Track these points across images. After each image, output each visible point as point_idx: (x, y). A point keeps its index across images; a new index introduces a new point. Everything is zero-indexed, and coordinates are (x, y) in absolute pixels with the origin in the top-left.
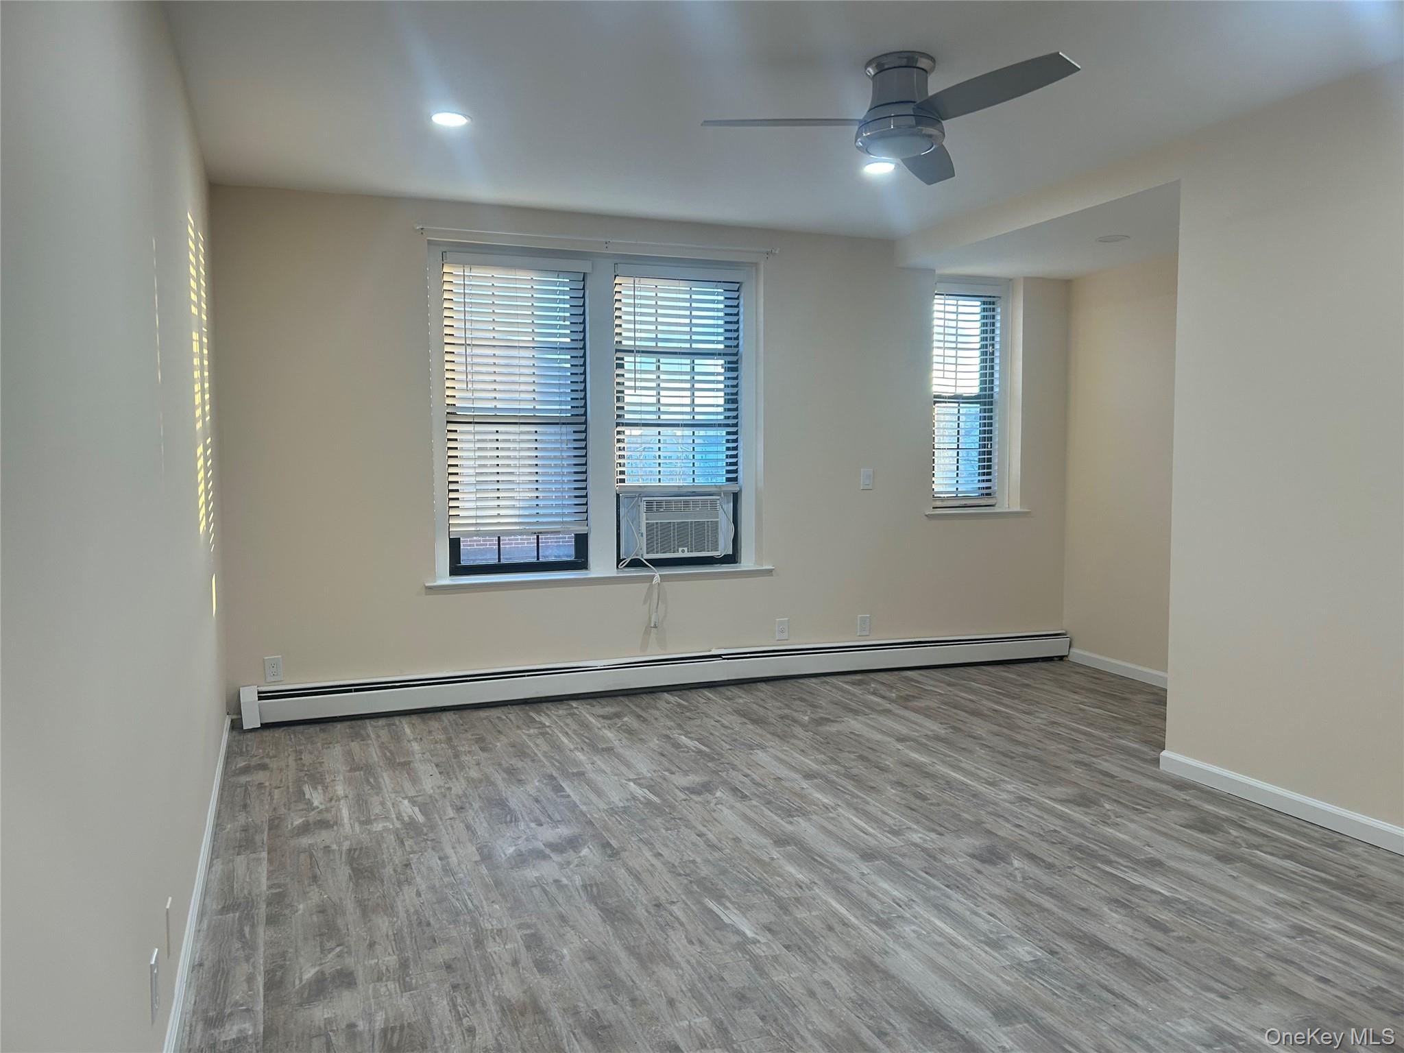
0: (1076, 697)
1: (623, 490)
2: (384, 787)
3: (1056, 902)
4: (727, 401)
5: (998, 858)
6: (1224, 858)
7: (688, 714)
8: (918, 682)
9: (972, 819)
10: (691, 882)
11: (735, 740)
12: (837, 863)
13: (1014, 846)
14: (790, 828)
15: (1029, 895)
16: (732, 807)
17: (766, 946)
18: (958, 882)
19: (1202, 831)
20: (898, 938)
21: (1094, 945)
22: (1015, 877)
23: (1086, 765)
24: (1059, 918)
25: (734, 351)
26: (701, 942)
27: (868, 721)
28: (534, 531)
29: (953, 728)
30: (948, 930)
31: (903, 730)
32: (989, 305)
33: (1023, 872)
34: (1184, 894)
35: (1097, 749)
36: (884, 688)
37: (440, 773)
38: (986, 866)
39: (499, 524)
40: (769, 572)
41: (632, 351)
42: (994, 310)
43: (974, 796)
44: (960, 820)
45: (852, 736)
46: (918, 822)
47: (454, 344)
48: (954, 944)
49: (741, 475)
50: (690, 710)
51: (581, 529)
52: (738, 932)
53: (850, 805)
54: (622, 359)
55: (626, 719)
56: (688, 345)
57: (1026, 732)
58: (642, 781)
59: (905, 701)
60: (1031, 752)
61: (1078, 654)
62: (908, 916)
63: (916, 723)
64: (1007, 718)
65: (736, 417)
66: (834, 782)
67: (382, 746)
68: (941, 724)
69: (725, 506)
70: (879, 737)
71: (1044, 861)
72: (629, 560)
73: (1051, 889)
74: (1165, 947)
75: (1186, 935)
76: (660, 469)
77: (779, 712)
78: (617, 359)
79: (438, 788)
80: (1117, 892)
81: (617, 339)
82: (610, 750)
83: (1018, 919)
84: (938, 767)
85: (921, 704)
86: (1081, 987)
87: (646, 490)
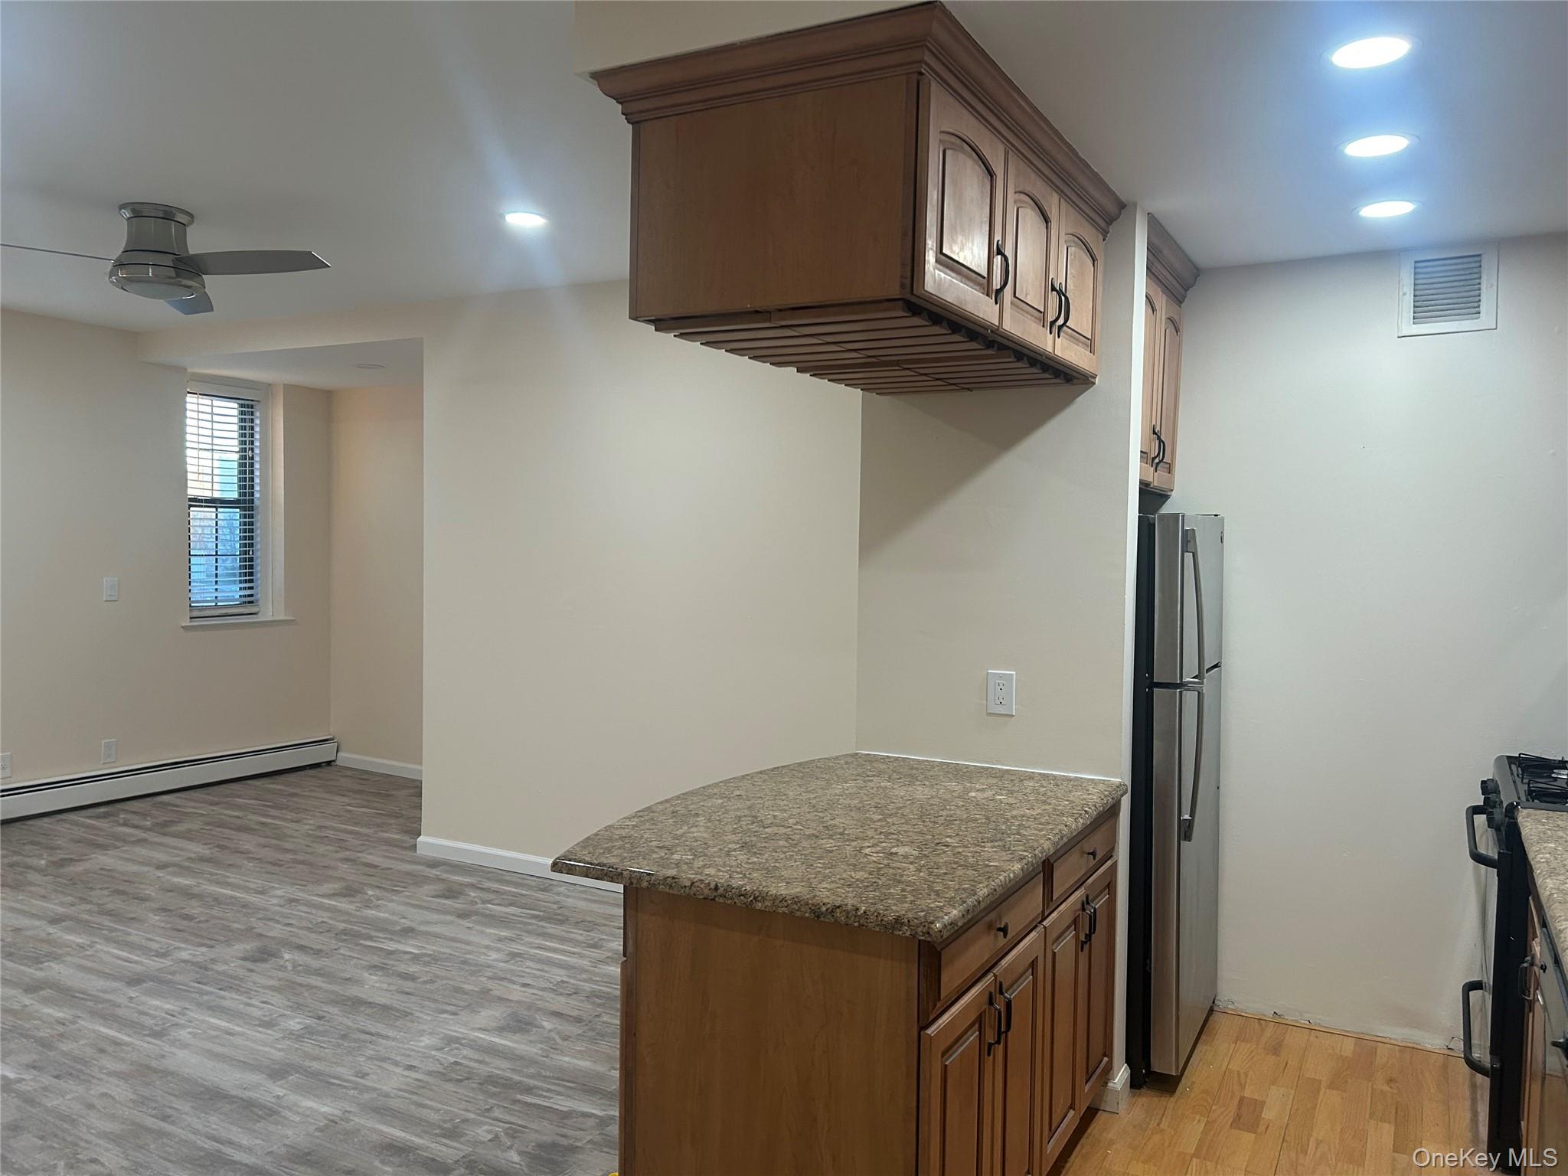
0: (345, 800)
3: (324, 979)
5: (269, 955)
6: (463, 915)
8: (177, 806)
9: (242, 927)
12: (101, 994)
13: (285, 943)
15: (299, 979)
18: (232, 984)
19: (447, 898)
20: (173, 1042)
21: (356, 1004)
22: (286, 967)
23: (352, 860)
24: (326, 991)
27: (120, 854)
29: (219, 846)
30: (223, 1024)
31: (161, 856)
32: (247, 409)
33: (294, 962)
34: (430, 949)
35: (362, 845)
36: (135, 817)
38: (258, 964)
43: (244, 906)
44: (231, 931)
45: (103, 872)
46: (186, 941)
48: (229, 1034)
53: (108, 940)
57: (294, 840)
59: (162, 828)
60: (300, 857)
61: (346, 758)
62: (183, 1022)
63: (175, 848)
64: (276, 828)
66: (87, 921)
68: (206, 844)
70: (135, 868)
71: (312, 949)
73: (319, 970)
74: (412, 991)
75: (429, 978)
80: (376, 959)
83: (289, 1000)
84: (205, 887)
85: (182, 827)
86: (344, 1037)
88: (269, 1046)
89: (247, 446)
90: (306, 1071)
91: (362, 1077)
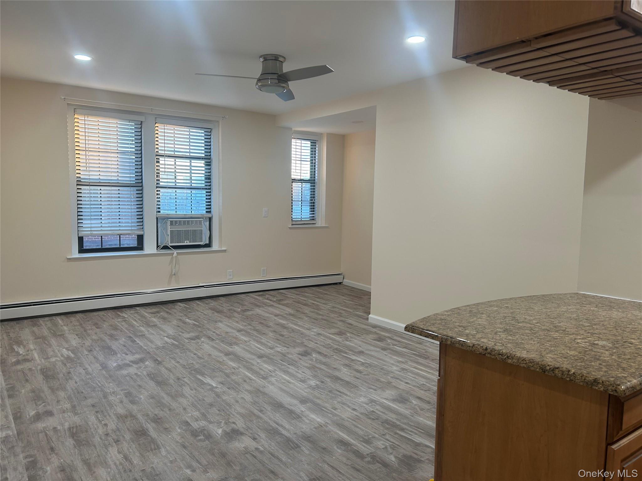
0: (343, 297)
1: (159, 216)
2: (52, 344)
3: (326, 367)
4: (206, 179)
5: (308, 354)
6: (384, 349)
9: (300, 342)
10: (191, 370)
11: (209, 319)
13: (314, 350)
14: (231, 349)
15: (317, 365)
16: (208, 344)
17: (220, 389)
18: (293, 363)
19: (379, 341)
20: (269, 382)
21: (337, 379)
22: (313, 360)
23: (343, 321)
24: (326, 372)
25: (209, 157)
26: (196, 389)
27: (265, 310)
28: (118, 233)
29: (297, 310)
30: (287, 378)
31: (277, 312)
32: (314, 144)
33: (316, 358)
34: (369, 361)
35: (348, 315)
36: (271, 297)
37: (79, 338)
38: (303, 357)
39: (102, 230)
40: (225, 251)
41: (163, 156)
42: (315, 146)
43: (302, 334)
44: (296, 342)
45: (257, 315)
46: (280, 344)
47: (79, 150)
48: (289, 382)
49: (212, 210)
50: (190, 309)
51: (140, 233)
52: (210, 385)
53: (254, 340)
54: (159, 159)
55: (161, 314)
56: (188, 154)
57: (323, 311)
58: (170, 337)
59: (279, 301)
60: (324, 318)
61: (346, 282)
62: (274, 375)
63: (282, 310)
64: (317, 306)
65: (210, 185)
66: (249, 332)
67: (49, 329)
68: (292, 309)
69: (205, 223)
70: (267, 315)
71: (323, 354)
72: (162, 246)
73: (325, 363)
74: (359, 377)
75: (367, 373)
76: (176, 207)
77: (228, 308)
78: (157, 159)
79: (79, 343)
80: (347, 362)
81: (156, 150)
82: (155, 326)
83: (312, 373)
84: (290, 325)
85: (285, 302)
86: (330, 391)
87: (170, 216)
88: (302, 389)
89: (313, 159)
90: (314, 403)
91: (335, 410)
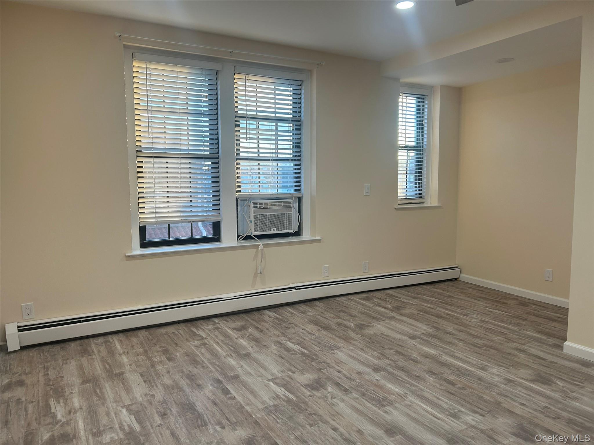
1: (240, 196)
4: (295, 147)
5: (531, 435)
7: (284, 324)
11: (320, 343)
14: (388, 417)
16: (343, 401)
23: (523, 351)
25: (298, 119)
27: (386, 325)
28: (190, 221)
29: (434, 327)
32: (421, 99)
37: (145, 382)
39: (169, 217)
40: (319, 241)
41: (245, 117)
42: (422, 102)
43: (479, 380)
44: (486, 402)
45: (384, 337)
47: (140, 109)
49: (302, 188)
50: (285, 322)
51: (216, 219)
54: (239, 121)
55: (250, 330)
56: (273, 115)
57: (475, 329)
59: (398, 309)
61: (465, 277)
65: (299, 156)
67: (103, 360)
69: (294, 205)
72: (244, 236)
76: (259, 184)
77: (335, 321)
78: (236, 121)
79: (145, 395)
81: (236, 110)
82: (248, 355)
87: (253, 196)
